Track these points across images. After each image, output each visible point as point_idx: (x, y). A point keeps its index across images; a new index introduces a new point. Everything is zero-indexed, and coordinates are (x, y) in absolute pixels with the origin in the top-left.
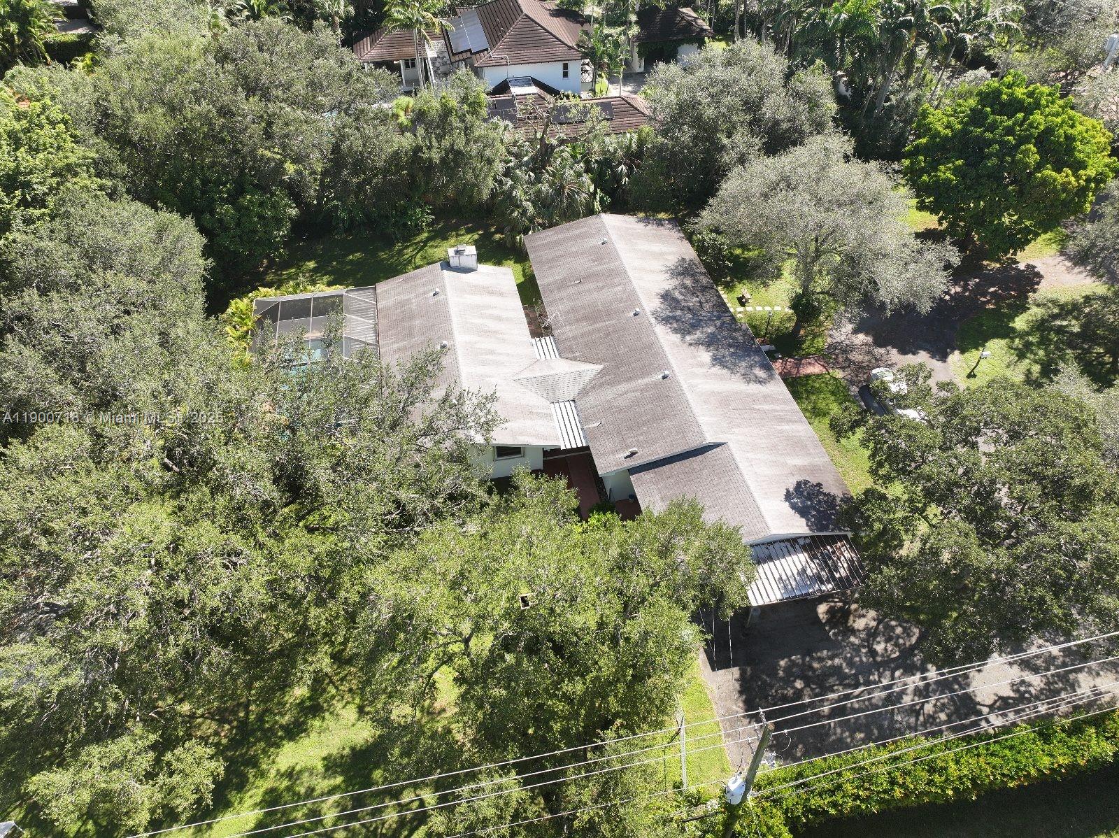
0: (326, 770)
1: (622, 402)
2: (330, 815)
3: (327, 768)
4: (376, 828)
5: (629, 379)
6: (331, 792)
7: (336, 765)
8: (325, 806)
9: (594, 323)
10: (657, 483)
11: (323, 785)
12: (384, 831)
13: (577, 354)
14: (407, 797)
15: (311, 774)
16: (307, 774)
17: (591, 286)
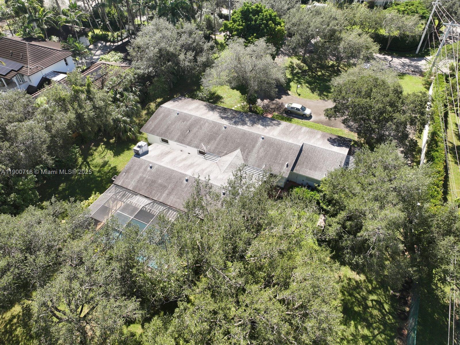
0: (346, 325)
1: (262, 154)
2: (366, 332)
3: (345, 325)
4: (378, 319)
5: (254, 147)
6: (356, 328)
7: (346, 321)
8: (361, 332)
9: (215, 139)
10: (303, 167)
11: (352, 329)
12: (380, 317)
13: (225, 152)
14: (370, 304)
15: (345, 331)
16: (344, 333)
17: (195, 130)
